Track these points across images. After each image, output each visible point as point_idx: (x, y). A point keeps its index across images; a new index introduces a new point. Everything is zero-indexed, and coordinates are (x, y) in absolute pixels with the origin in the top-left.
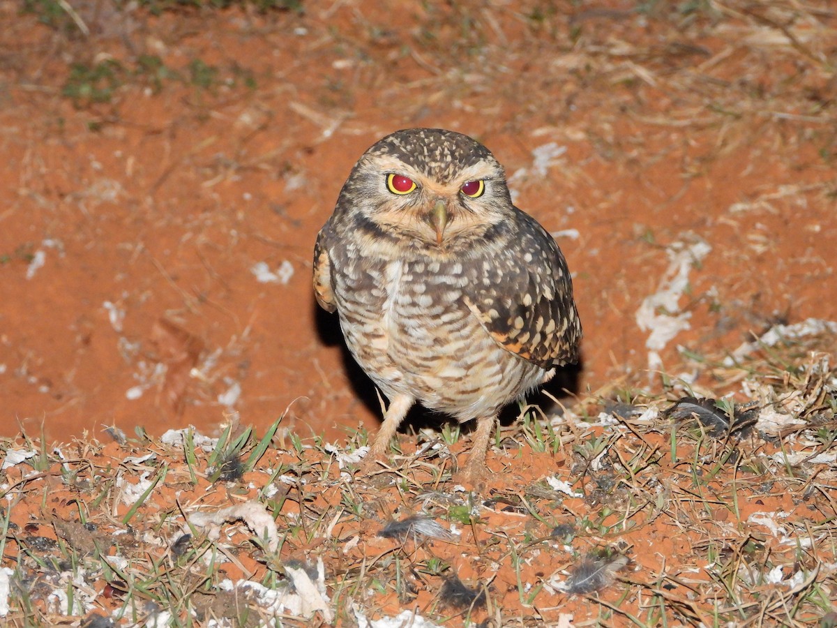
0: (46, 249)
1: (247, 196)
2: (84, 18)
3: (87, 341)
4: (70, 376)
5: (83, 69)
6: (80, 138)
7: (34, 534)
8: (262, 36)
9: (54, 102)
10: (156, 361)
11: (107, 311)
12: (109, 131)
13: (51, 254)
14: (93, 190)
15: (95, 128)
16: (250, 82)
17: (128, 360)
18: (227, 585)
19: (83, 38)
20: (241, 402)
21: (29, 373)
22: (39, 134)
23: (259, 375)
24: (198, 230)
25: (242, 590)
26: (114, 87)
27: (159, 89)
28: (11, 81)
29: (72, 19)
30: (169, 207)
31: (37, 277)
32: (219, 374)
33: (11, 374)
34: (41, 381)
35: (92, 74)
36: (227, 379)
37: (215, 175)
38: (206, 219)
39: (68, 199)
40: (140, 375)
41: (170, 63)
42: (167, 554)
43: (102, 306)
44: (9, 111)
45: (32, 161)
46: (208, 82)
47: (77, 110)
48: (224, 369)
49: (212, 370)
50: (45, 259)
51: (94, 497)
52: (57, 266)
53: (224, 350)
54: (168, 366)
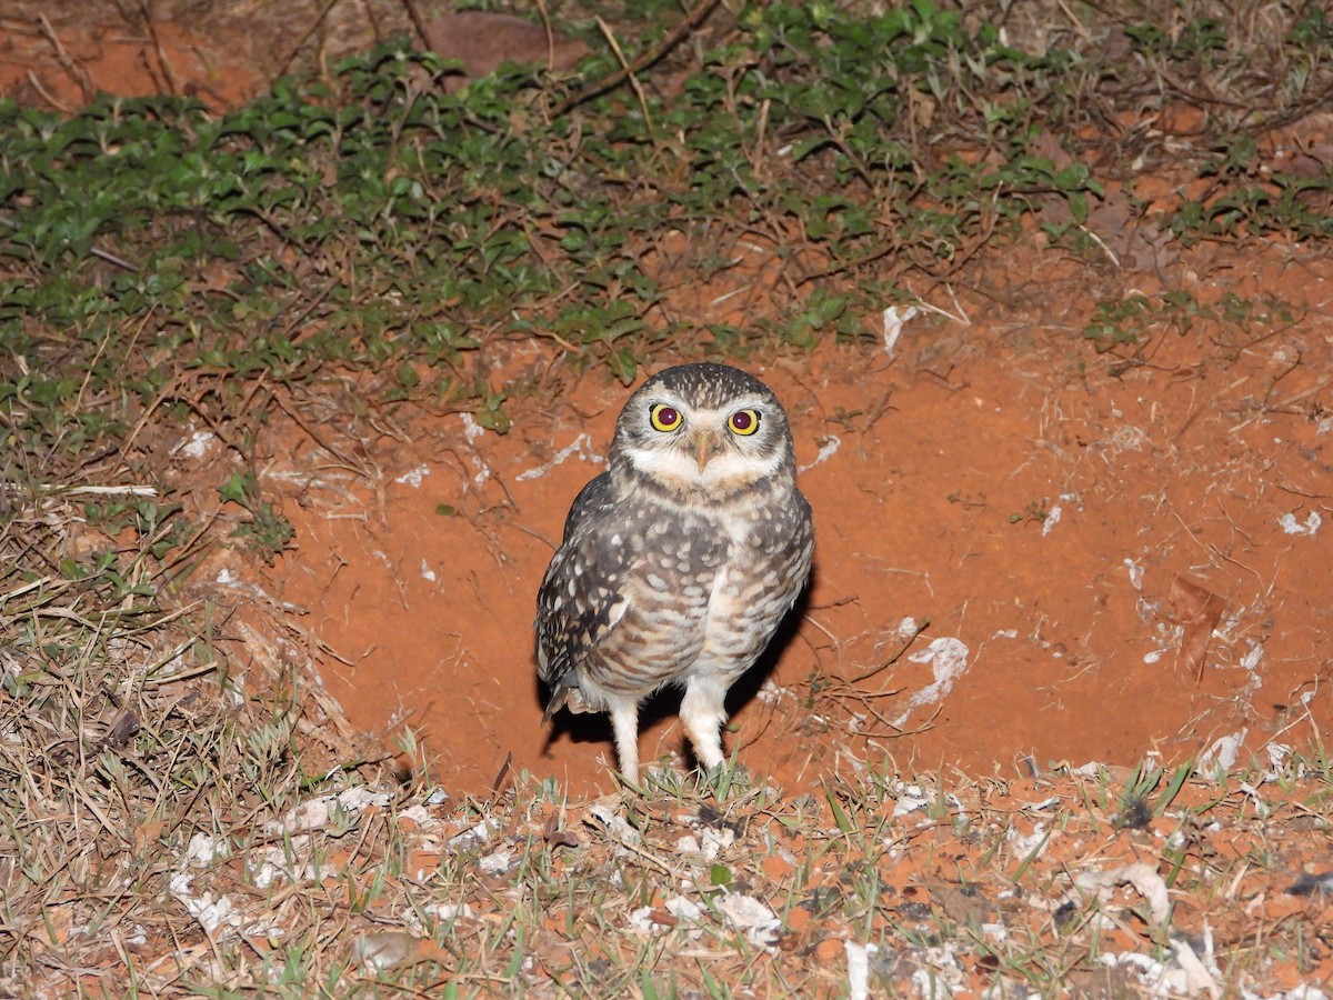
0: (1063, 504)
1: (1277, 440)
2: (1113, 250)
3: (1103, 602)
4: (1085, 641)
5: (1115, 308)
6: (1101, 383)
7: (912, 899)
8: (1303, 263)
9: (1078, 343)
10: (1175, 623)
11: (1128, 567)
12: (1134, 374)
13: (1067, 509)
14: (1116, 437)
15: (1117, 373)
16: (1286, 316)
17: (1147, 623)
18: (1109, 959)
19: (1113, 271)
20: (1263, 664)
21: (1042, 638)
22: (1060, 379)
23: (1283, 634)
24: (1223, 479)
25: (1123, 966)
26: (1142, 326)
27: (1188, 327)
28: (1035, 321)
29: (1102, 250)
30: (1196, 454)
31: (1051, 535)
32: (1241, 635)
33: (1022, 639)
34: (1055, 646)
35: (1119, 312)
36: (1249, 641)
37: (1243, 419)
38: (1233, 466)
39: (1089, 448)
40: (1158, 637)
41: (1203, 298)
42: (1049, 920)
43: (1122, 563)
44: (1029, 355)
45: (1051, 410)
46: (1241, 317)
47: (1100, 353)
48: (1247, 630)
49: (1233, 630)
50: (1062, 513)
51: (984, 851)
52: (1074, 522)
53: (1248, 609)
54: (1187, 628)
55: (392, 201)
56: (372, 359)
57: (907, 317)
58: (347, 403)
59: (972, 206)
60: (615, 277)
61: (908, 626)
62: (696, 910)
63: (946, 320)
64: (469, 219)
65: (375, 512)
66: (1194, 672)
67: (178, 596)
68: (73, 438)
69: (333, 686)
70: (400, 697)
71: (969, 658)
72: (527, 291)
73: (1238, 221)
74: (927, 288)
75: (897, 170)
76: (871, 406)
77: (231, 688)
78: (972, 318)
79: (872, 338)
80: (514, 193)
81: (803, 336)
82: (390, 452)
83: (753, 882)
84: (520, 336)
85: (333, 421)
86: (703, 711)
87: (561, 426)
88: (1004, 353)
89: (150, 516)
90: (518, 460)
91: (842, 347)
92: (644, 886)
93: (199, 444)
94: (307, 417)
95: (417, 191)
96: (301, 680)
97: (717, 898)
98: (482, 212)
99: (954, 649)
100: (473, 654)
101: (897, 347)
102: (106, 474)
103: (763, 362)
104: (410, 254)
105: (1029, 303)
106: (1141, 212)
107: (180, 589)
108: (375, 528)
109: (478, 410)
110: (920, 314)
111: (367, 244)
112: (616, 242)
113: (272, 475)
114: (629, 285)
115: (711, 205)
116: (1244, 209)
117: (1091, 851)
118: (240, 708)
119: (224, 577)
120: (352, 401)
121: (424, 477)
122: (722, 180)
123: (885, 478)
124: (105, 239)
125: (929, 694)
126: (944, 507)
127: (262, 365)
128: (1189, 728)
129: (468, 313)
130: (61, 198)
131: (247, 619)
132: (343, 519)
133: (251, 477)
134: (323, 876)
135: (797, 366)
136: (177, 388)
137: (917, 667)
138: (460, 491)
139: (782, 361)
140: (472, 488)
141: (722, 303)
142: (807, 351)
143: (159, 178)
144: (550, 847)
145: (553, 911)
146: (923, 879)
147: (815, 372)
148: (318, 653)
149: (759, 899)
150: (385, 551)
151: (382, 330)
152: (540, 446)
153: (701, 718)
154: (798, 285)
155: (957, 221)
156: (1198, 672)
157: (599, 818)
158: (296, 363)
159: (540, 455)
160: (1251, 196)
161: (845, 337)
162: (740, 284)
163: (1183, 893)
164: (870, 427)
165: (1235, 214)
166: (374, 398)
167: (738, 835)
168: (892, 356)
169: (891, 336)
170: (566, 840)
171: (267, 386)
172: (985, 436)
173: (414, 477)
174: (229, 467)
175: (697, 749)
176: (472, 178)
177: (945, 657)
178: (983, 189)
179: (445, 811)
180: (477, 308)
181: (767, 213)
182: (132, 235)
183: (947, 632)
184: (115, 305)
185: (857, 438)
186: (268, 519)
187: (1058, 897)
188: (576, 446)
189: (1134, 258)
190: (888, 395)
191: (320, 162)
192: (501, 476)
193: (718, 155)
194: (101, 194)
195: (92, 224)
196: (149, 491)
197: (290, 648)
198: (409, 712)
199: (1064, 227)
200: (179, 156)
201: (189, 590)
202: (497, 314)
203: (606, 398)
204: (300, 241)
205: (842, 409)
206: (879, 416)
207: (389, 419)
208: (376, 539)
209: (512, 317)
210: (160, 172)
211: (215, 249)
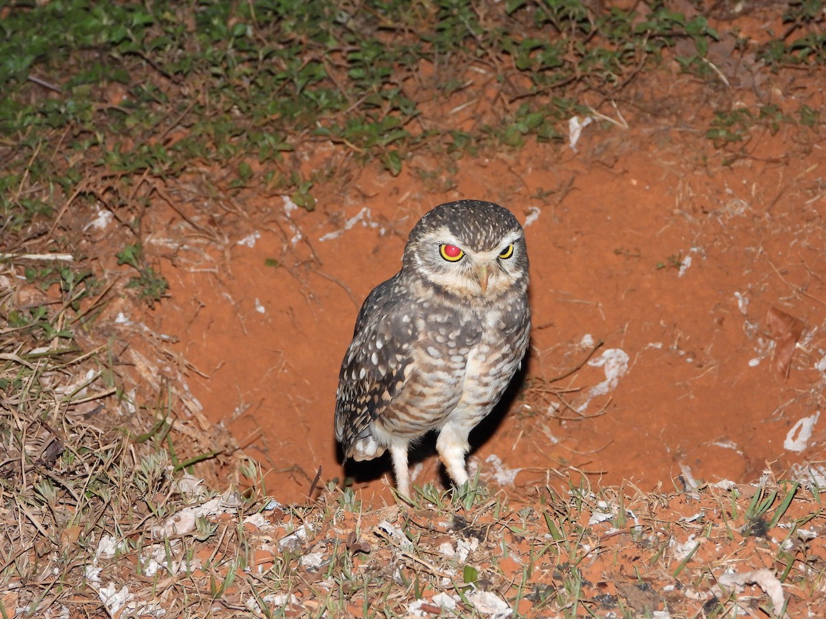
0: (692, 254)
2: (725, 74)
3: (721, 322)
4: (708, 350)
5: (727, 117)
6: (718, 170)
7: (604, 591)
9: (702, 141)
10: (770, 338)
11: (737, 299)
12: (739, 163)
13: (696, 258)
14: (728, 206)
15: (728, 163)
17: (750, 338)
19: (724, 89)
21: (679, 348)
22: (690, 166)
24: (801, 237)
26: (744, 128)
27: (776, 130)
28: (672, 124)
29: (717, 75)
30: (782, 219)
31: (686, 276)
32: (814, 346)
33: (666, 349)
34: (688, 354)
35: (729, 119)
36: (821, 351)
37: (815, 195)
38: (808, 228)
39: (710, 215)
40: (759, 348)
41: (786, 108)
42: (701, 610)
43: (733, 295)
44: (668, 149)
45: (684, 188)
46: (813, 122)
47: (716, 148)
48: (819, 343)
49: (810, 343)
50: (692, 262)
51: (653, 554)
52: (700, 267)
53: (820, 328)
54: (778, 342)
55: (233, 40)
56: (221, 157)
57: (585, 124)
58: (203, 188)
59: (629, 46)
60: (386, 99)
61: (588, 341)
62: (454, 603)
63: (612, 125)
64: (286, 54)
65: (223, 266)
66: (784, 373)
67: (89, 333)
68: (16, 221)
69: (196, 391)
70: (241, 395)
71: (630, 363)
72: (325, 108)
73: (809, 54)
74: (598, 103)
75: (578, 22)
76: (561, 186)
77: (126, 400)
78: (629, 123)
79: (561, 140)
80: (316, 36)
81: (515, 139)
82: (234, 223)
83: (493, 579)
84: (321, 138)
85: (194, 201)
86: (454, 444)
87: (350, 201)
88: (651, 147)
89: (70, 280)
90: (321, 226)
91: (541, 145)
92: (417, 582)
93: (102, 219)
94: (176, 198)
95: (250, 32)
96: (173, 390)
97: (468, 592)
98: (294, 50)
99: (619, 357)
100: (291, 364)
101: (579, 144)
102: (40, 244)
103: (487, 156)
104: (246, 83)
105: (667, 112)
106: (742, 48)
107: (91, 327)
108: (224, 277)
109: (294, 194)
110: (594, 122)
111: (217, 76)
112: (386, 72)
113: (153, 241)
114: (396, 105)
115: (451, 45)
116: (814, 47)
117: (728, 553)
118: (132, 415)
119: (121, 318)
120: (207, 187)
121: (257, 240)
122: (459, 27)
123: (571, 237)
124: (39, 69)
125: (602, 388)
126: (611, 256)
127: (146, 165)
128: (780, 412)
129: (286, 122)
130: (8, 41)
131: (137, 347)
132: (201, 272)
133: (139, 246)
134: (192, 569)
135: (510, 159)
136: (88, 185)
137: (594, 369)
138: (282, 249)
139: (501, 156)
140: (289, 248)
141: (459, 113)
142: (518, 148)
143: (74, 26)
144: (351, 554)
145: (354, 599)
146: (611, 576)
147: (523, 162)
148: (185, 370)
149: (497, 592)
150: (231, 293)
151: (228, 137)
152: (336, 217)
153: (452, 449)
154: (511, 102)
155: (619, 55)
156: (785, 372)
157: (384, 530)
158: (168, 163)
159: (336, 223)
160: (819, 38)
161: (543, 139)
162: (471, 98)
163: (793, 586)
164: (561, 201)
165: (807, 50)
166: (222, 184)
167: (481, 540)
168: (575, 151)
169: (574, 138)
170: (362, 548)
171: (150, 180)
172: (639, 206)
173: (250, 241)
174: (124, 237)
175: (449, 470)
176: (287, 25)
177: (613, 362)
178: (637, 34)
179: (276, 517)
180: (292, 119)
181: (489, 51)
182: (56, 64)
183: (614, 345)
184: (45, 120)
185: (552, 209)
186: (151, 278)
187: (706, 590)
188: (360, 216)
189: (738, 79)
190: (573, 180)
191: (184, 16)
192: (309, 240)
193: (455, 11)
194: (35, 38)
195: (29, 60)
196: (69, 257)
197: (166, 366)
198: (247, 406)
199: (691, 59)
200: (87, 9)
201: (97, 328)
202: (306, 124)
203: (381, 181)
204: (171, 74)
205: (541, 190)
206: (567, 193)
207: (233, 199)
208: (224, 285)
209: (315, 125)
210: (75, 21)
211: (112, 74)
